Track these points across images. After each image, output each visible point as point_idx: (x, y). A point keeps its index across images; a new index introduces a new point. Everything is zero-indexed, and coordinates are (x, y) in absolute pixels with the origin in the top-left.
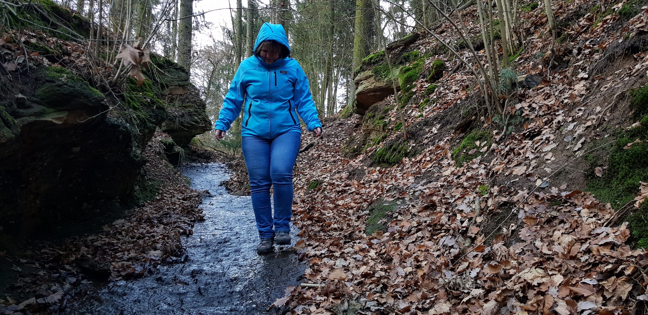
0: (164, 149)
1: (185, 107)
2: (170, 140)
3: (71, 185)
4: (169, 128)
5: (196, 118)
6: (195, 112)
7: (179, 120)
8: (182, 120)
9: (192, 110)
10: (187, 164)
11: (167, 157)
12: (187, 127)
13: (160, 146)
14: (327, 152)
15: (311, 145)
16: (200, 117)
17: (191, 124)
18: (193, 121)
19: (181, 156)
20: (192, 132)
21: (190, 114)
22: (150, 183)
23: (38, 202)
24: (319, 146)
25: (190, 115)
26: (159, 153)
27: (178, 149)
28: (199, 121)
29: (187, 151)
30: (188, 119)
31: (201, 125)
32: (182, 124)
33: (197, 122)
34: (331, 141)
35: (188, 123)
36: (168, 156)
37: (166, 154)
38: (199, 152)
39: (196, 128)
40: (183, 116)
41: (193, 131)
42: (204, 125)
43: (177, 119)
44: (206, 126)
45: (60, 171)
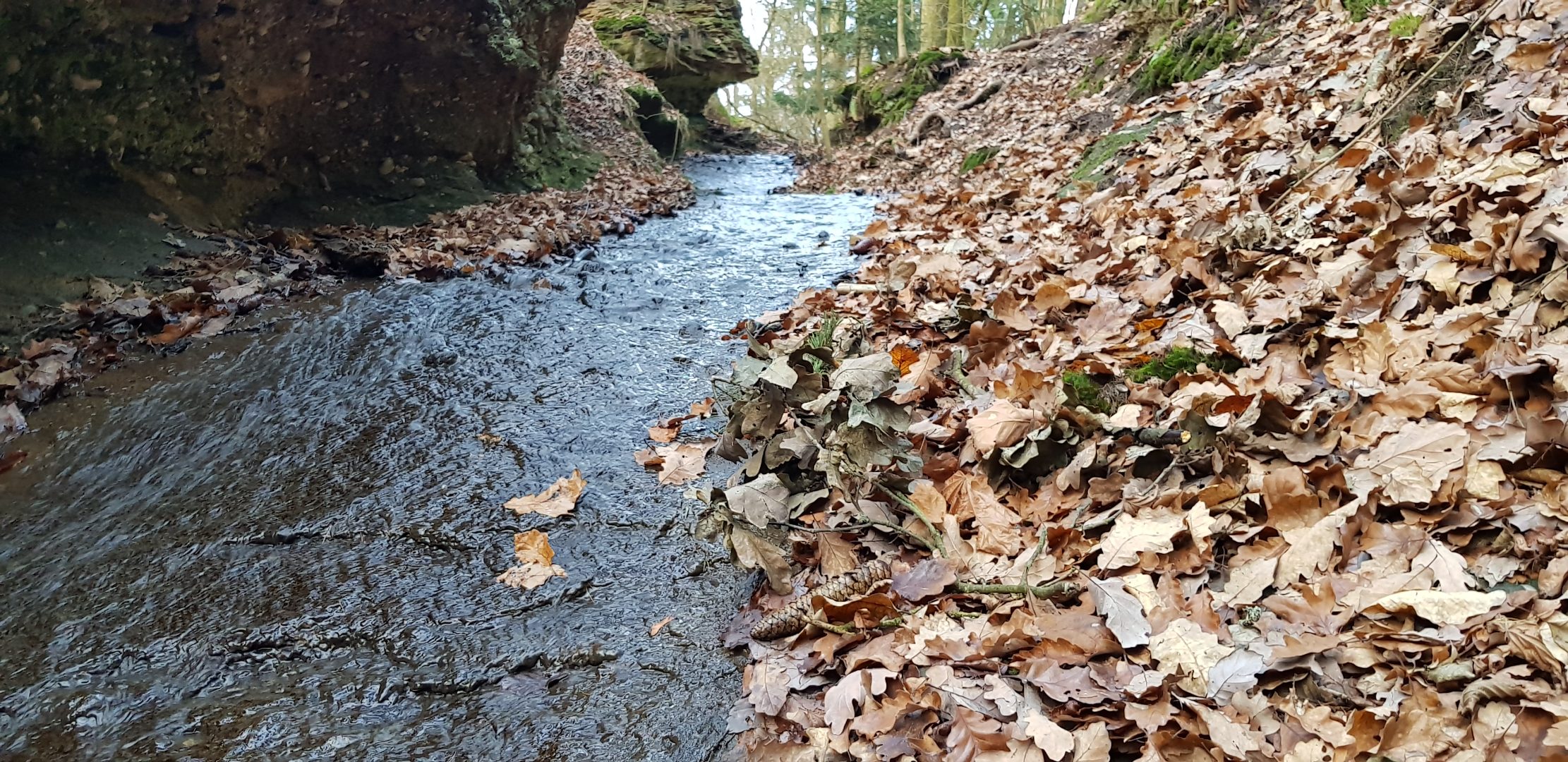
0: (636, 111)
1: (691, 13)
2: (652, 89)
3: (344, 104)
4: (652, 65)
5: (718, 41)
6: (718, 25)
7: (676, 46)
8: (683, 45)
9: (707, 21)
10: (697, 155)
11: (642, 127)
12: (697, 64)
13: (625, 100)
14: (1032, 99)
15: (995, 89)
16: (728, 39)
17: (705, 56)
18: (711, 49)
19: (680, 134)
20: (707, 79)
21: (703, 32)
22: (575, 157)
23: (261, 131)
24: (1013, 88)
25: (704, 34)
26: (622, 117)
27: (672, 115)
28: (725, 48)
29: (700, 127)
30: (697, 43)
31: (730, 60)
32: (682, 54)
33: (719, 52)
34: (1047, 76)
35: (697, 53)
36: (644, 125)
37: (639, 119)
38: (730, 133)
39: (720, 68)
40: (684, 35)
41: (712, 75)
42: (738, 61)
43: (671, 42)
44: (743, 65)
45: (307, 57)
